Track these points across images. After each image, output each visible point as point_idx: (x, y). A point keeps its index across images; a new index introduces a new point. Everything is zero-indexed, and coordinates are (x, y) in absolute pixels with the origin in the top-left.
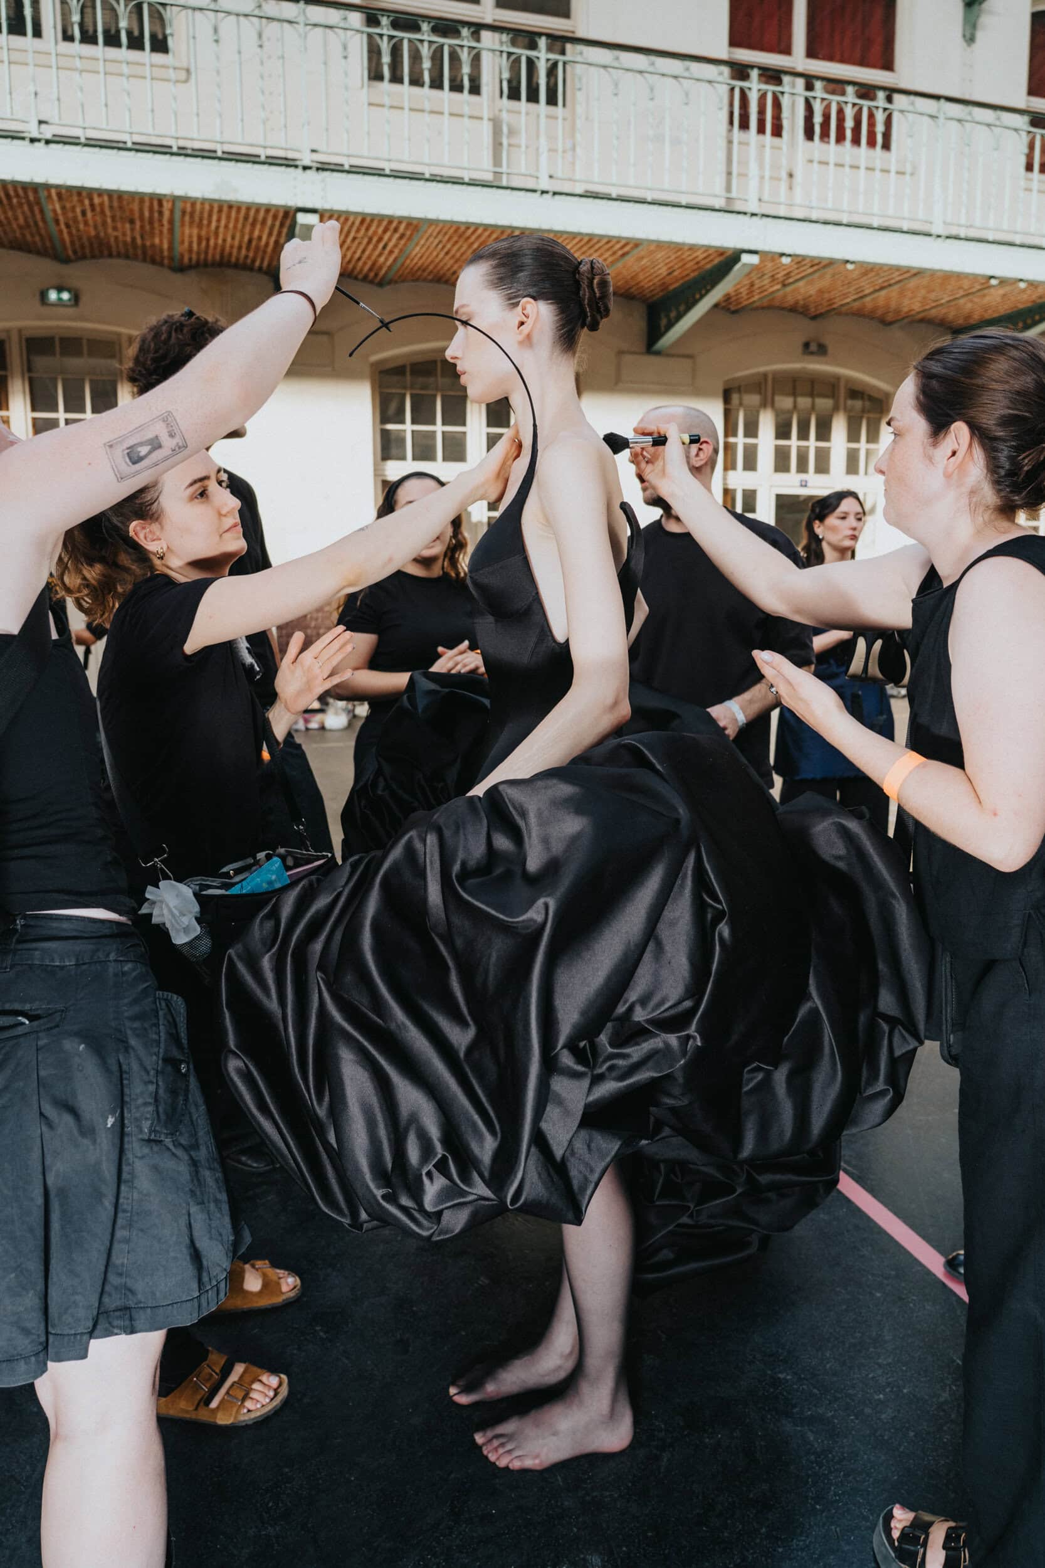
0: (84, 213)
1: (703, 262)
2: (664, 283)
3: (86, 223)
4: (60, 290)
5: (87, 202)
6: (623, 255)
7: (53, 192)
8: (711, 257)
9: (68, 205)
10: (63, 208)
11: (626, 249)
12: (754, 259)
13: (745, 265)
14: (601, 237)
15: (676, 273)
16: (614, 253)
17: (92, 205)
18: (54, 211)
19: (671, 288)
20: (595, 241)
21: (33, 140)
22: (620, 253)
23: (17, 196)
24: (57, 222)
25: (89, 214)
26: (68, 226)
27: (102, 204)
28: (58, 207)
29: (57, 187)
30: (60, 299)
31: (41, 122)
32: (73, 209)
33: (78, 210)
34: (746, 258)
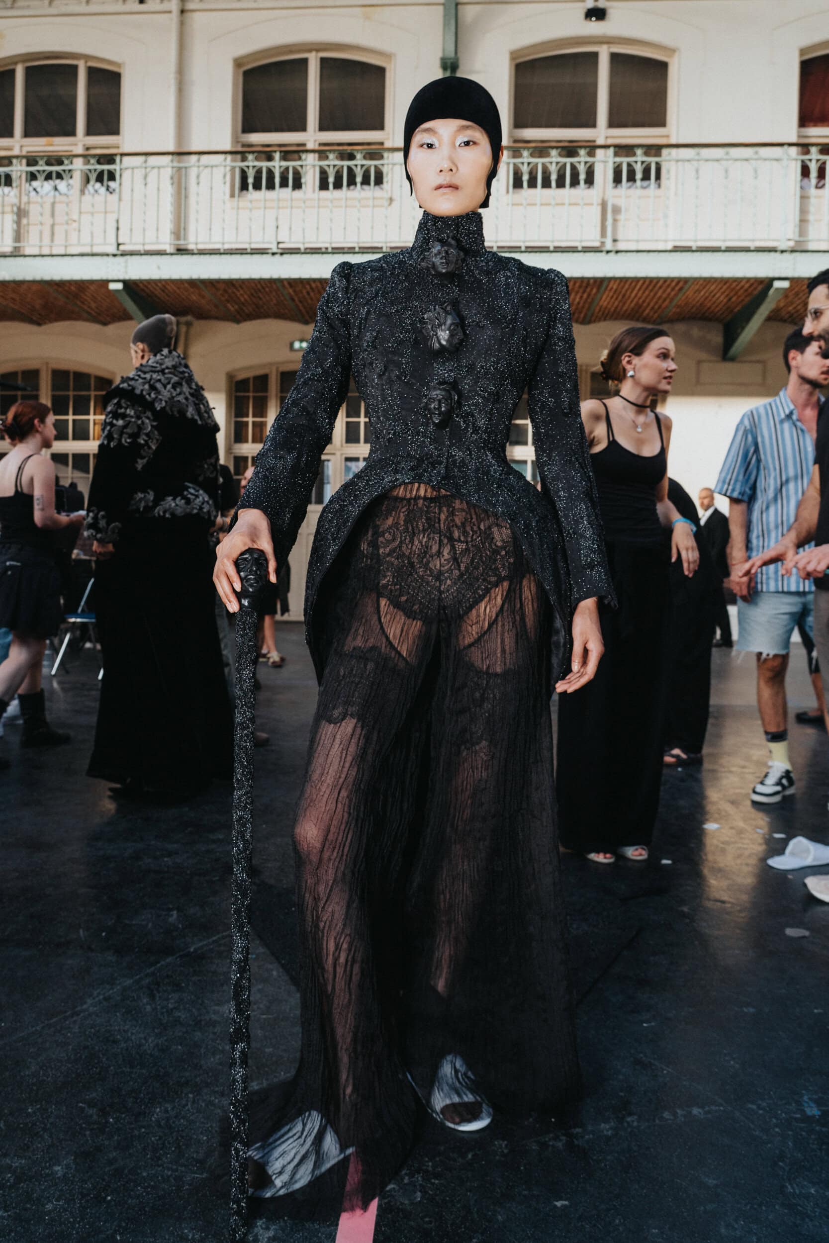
0: (308, 293)
1: (750, 290)
2: (728, 308)
3: (311, 299)
4: (301, 341)
5: (308, 287)
6: (681, 289)
7: (286, 283)
8: (754, 286)
9: (298, 289)
10: (295, 291)
11: (681, 284)
12: (786, 284)
13: (777, 289)
14: (658, 279)
15: (734, 299)
16: (673, 289)
17: (312, 288)
18: (290, 294)
19: (736, 310)
20: (655, 281)
21: (273, 254)
22: (677, 288)
23: (268, 287)
24: (293, 300)
25: (312, 294)
26: (301, 302)
27: (317, 287)
28: (291, 291)
29: (286, 279)
30: (301, 347)
31: (278, 243)
32: (301, 292)
33: (304, 292)
34: (777, 284)
